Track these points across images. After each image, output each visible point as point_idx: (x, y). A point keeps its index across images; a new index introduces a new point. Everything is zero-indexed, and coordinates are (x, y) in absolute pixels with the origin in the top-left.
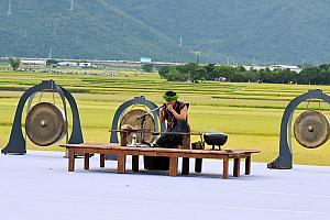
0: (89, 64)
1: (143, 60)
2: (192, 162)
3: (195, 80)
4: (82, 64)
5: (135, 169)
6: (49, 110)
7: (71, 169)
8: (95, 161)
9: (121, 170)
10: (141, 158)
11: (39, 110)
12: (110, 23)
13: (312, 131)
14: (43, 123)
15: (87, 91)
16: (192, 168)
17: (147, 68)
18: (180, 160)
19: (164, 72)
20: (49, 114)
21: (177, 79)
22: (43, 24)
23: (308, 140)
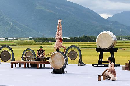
0: (16, 39)
1: (30, 37)
2: (43, 64)
3: (43, 42)
4: (14, 39)
5: (28, 67)
6: (6, 53)
7: (12, 67)
8: (18, 65)
9: (25, 67)
10: (30, 64)
11: (3, 53)
12: (21, 28)
13: (73, 56)
14: (5, 56)
15: (16, 46)
16: (43, 66)
17: (31, 39)
18: (40, 64)
19: (35, 40)
20: (6, 54)
21: (39, 42)
22: (4, 29)
23: (72, 58)
